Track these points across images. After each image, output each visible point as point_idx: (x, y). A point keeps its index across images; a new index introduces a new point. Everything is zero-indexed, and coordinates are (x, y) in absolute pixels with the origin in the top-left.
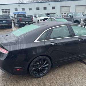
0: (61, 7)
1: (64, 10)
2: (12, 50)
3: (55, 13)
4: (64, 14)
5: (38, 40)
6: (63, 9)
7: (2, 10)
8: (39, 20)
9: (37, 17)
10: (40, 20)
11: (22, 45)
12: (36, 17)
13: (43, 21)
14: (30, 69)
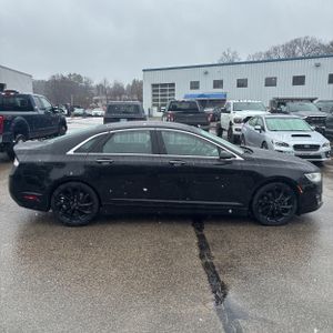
7: (154, 85)
10: (235, 121)
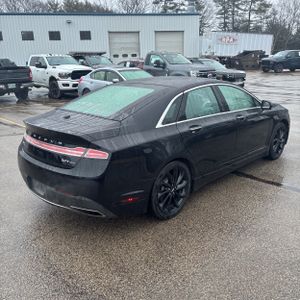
0: (110, 32)
1: (122, 45)
2: (116, 148)
3: (100, 54)
4: (120, 57)
5: (163, 123)
6: (117, 39)
8: (57, 77)
9: (46, 67)
10: (60, 75)
11: (132, 135)
12: (43, 64)
13: (70, 78)
14: (154, 195)
